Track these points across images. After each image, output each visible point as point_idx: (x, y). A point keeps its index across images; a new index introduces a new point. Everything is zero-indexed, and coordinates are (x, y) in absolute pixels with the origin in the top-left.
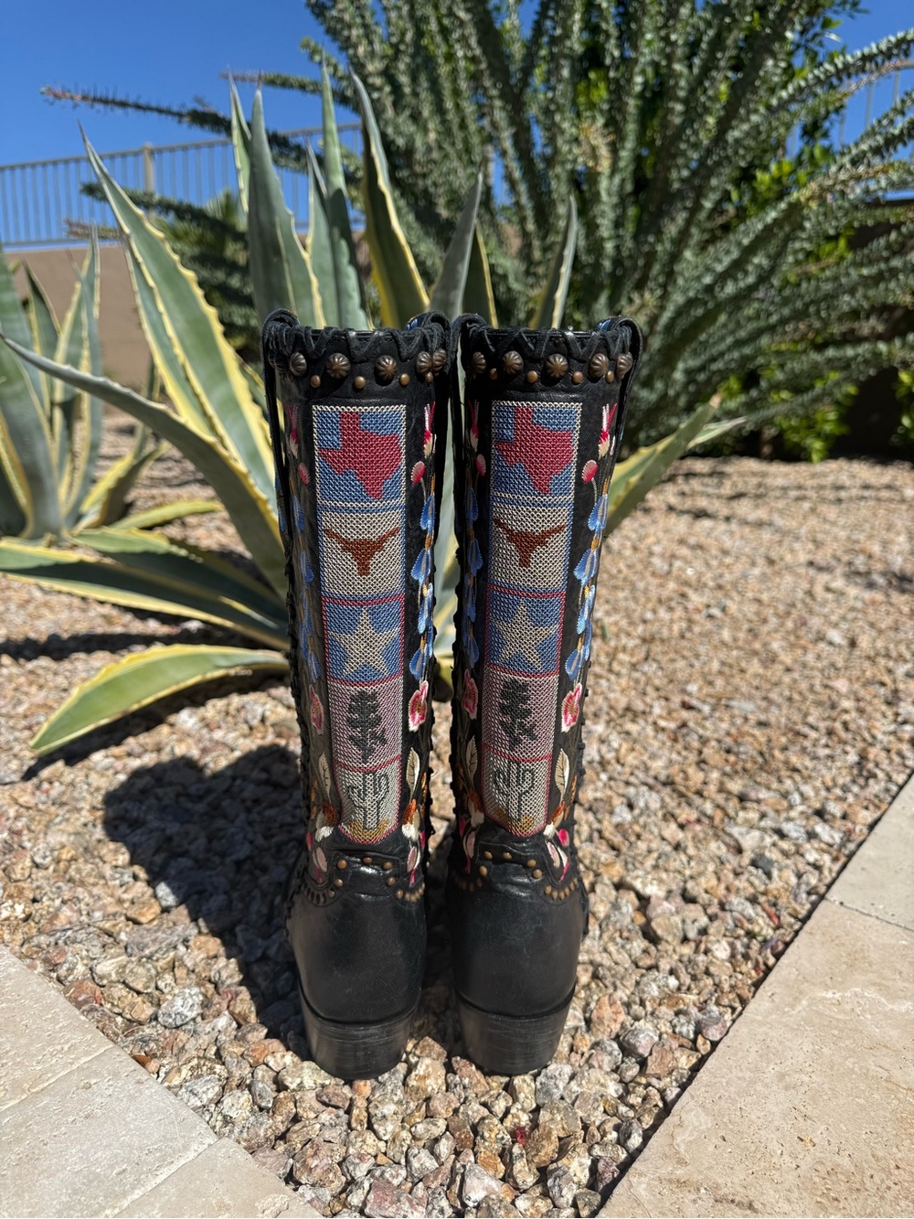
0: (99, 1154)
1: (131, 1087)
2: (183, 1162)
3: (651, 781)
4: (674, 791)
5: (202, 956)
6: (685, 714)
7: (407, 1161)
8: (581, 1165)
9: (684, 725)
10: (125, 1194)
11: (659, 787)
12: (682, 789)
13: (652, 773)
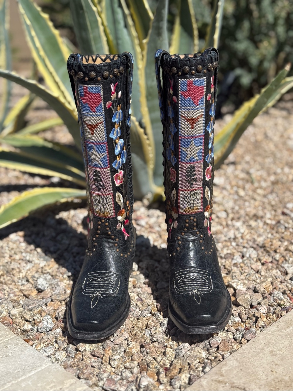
0: (11, 366)
1: (22, 348)
2: (39, 370)
3: (255, 246)
4: (264, 250)
5: (52, 308)
6: (282, 217)
7: (121, 374)
8: (186, 376)
9: (279, 222)
10: (19, 377)
11: (259, 248)
12: (268, 249)
13: (257, 243)
